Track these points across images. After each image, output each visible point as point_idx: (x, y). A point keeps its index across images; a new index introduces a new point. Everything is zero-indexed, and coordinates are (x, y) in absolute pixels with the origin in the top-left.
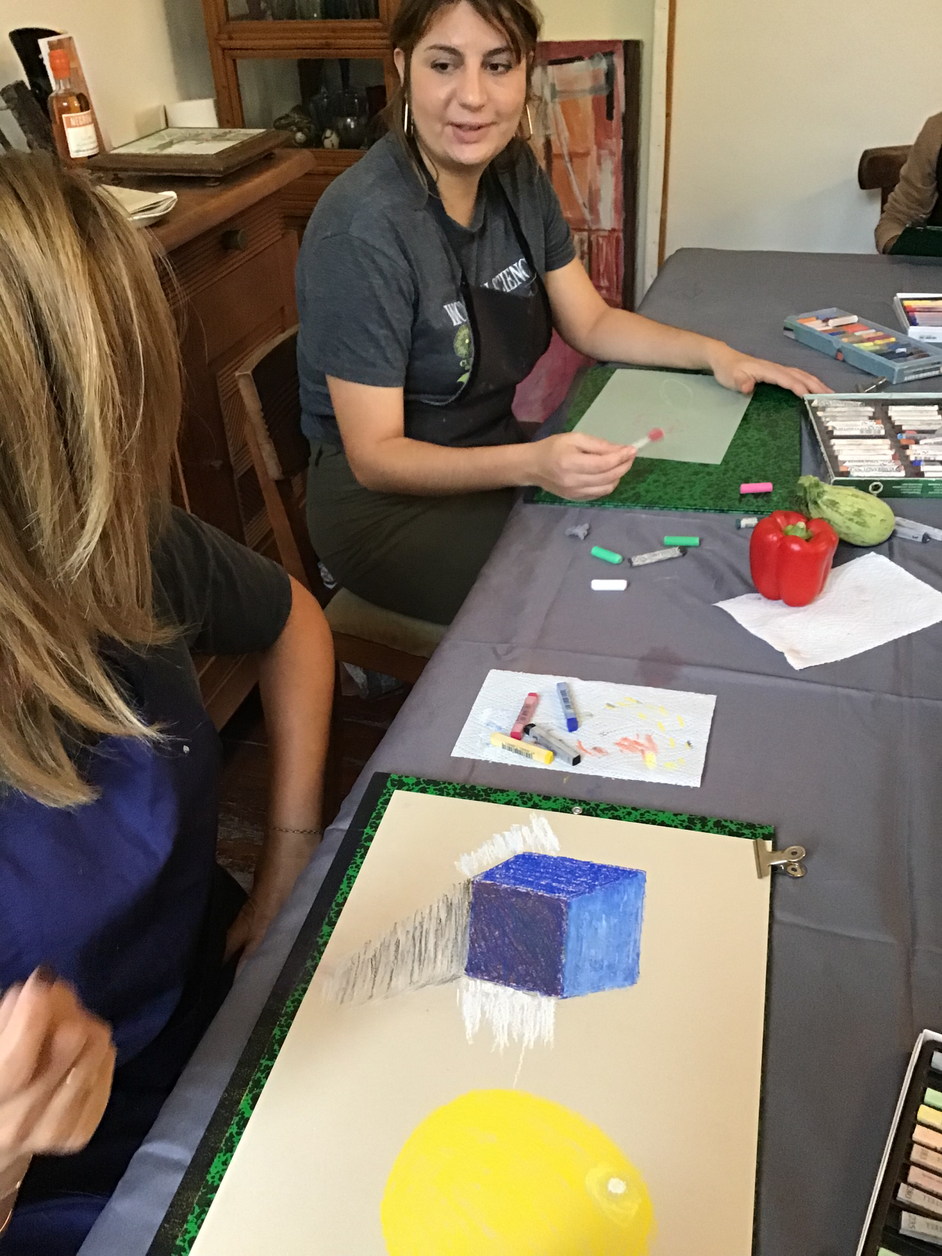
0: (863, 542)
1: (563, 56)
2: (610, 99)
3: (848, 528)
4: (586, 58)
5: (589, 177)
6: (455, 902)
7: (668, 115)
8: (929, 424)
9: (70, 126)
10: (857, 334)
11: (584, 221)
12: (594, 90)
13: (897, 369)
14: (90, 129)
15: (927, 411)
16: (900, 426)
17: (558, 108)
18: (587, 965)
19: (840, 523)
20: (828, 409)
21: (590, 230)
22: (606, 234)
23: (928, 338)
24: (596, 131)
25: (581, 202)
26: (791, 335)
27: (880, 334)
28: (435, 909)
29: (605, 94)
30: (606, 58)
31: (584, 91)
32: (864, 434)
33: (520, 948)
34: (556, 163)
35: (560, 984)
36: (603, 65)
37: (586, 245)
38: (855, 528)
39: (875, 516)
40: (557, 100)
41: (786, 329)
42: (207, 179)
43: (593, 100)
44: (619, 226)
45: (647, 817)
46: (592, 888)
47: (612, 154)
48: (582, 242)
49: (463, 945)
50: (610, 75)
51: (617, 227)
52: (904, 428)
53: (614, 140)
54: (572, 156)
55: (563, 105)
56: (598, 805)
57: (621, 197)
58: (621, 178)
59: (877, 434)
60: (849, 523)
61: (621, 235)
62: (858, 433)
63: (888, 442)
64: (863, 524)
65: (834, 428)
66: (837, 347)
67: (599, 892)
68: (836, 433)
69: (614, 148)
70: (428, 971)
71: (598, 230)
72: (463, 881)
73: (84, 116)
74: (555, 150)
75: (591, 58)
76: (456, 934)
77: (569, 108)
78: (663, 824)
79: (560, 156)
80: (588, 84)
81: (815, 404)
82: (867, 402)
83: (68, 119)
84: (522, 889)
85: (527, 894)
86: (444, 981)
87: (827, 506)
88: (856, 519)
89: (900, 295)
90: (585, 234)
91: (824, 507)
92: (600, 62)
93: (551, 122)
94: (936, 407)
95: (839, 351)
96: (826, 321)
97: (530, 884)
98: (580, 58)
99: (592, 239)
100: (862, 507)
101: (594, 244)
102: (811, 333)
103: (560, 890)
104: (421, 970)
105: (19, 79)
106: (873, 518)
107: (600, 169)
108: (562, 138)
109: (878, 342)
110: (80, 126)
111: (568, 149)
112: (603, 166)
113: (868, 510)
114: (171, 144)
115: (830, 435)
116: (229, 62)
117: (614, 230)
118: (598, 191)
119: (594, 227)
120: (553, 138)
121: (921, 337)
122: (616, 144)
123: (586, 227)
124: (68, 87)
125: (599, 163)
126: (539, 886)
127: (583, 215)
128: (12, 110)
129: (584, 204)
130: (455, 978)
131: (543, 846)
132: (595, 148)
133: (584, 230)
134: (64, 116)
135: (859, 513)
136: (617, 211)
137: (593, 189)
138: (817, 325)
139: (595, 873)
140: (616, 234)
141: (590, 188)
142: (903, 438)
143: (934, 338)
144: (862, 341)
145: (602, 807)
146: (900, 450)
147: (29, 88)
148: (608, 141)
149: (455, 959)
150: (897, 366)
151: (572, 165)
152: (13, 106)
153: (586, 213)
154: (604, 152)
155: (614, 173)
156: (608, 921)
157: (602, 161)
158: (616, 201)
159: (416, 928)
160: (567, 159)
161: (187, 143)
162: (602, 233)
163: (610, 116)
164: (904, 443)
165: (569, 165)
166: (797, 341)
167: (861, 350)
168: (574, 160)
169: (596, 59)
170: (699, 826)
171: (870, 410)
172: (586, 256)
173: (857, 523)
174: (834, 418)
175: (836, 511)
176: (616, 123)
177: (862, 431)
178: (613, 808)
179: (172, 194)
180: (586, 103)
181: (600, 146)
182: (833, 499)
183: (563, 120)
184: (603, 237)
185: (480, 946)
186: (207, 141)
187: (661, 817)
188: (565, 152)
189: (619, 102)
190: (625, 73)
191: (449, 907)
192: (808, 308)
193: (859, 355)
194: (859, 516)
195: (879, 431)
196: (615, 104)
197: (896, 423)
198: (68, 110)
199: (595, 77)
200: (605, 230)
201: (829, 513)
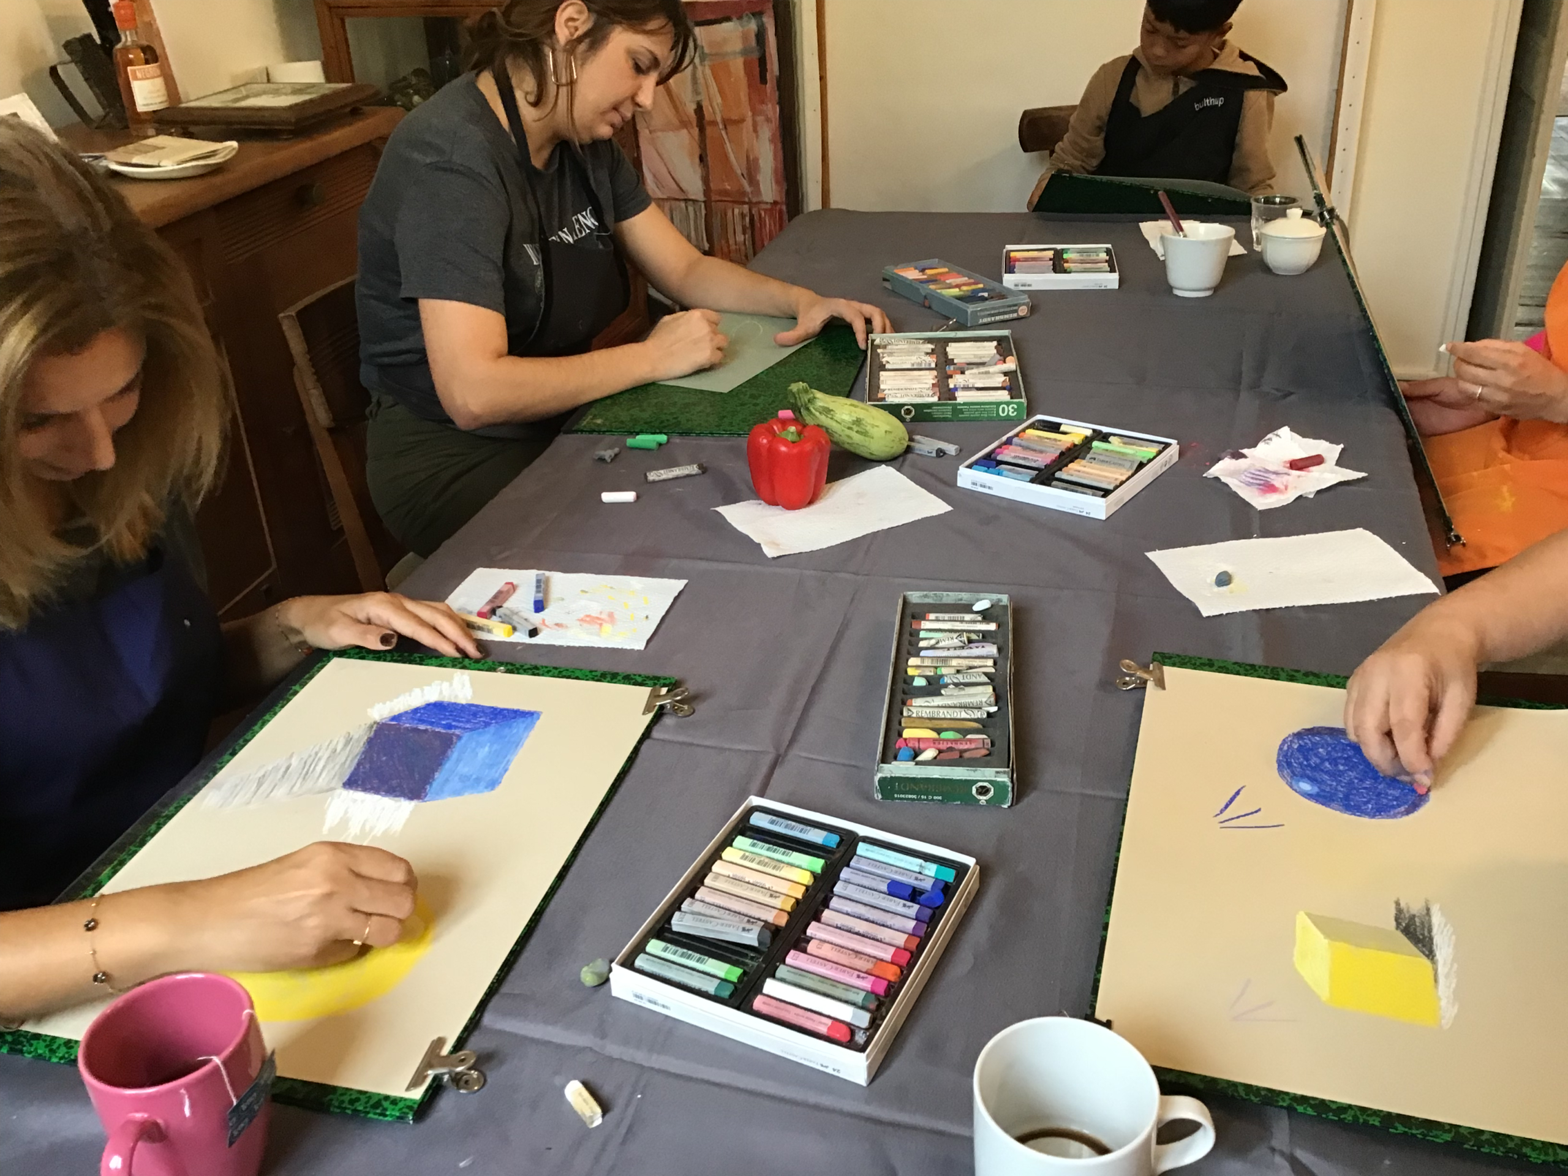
0: (871, 454)
1: (710, 17)
2: (762, 61)
3: (849, 437)
4: (735, 19)
5: (746, 144)
6: (356, 737)
7: (823, 78)
8: (981, 358)
9: (136, 79)
10: (948, 281)
11: (744, 193)
12: (745, 52)
13: (969, 311)
14: (159, 82)
15: (984, 347)
16: (953, 360)
17: (708, 71)
18: (456, 779)
19: (840, 432)
20: (889, 347)
21: (750, 203)
22: (769, 206)
23: (1023, 285)
24: (749, 94)
25: (739, 172)
26: (887, 285)
27: (972, 281)
28: (334, 742)
29: (756, 55)
30: (755, 18)
31: (735, 53)
32: (915, 367)
33: (400, 768)
34: (709, 130)
35: (425, 792)
36: (753, 26)
37: (747, 219)
38: (857, 438)
39: (877, 426)
40: (706, 63)
41: (885, 280)
42: (280, 132)
43: (745, 63)
44: (780, 197)
45: (564, 673)
46: (487, 724)
47: (768, 120)
48: (743, 216)
49: (349, 766)
50: (760, 37)
51: (778, 199)
52: (955, 361)
53: (770, 106)
54: (727, 123)
55: (712, 68)
56: (522, 666)
57: (781, 166)
58: (780, 145)
59: (927, 367)
60: (848, 432)
61: (784, 208)
62: (909, 366)
63: (935, 373)
64: (865, 434)
65: (888, 362)
66: (924, 294)
67: (492, 729)
68: (888, 366)
69: (770, 114)
70: (309, 784)
71: (760, 203)
72: (370, 722)
73: (152, 68)
74: (708, 115)
75: (740, 18)
76: (346, 760)
77: (720, 72)
78: (577, 678)
79: (714, 123)
80: (738, 46)
81: (877, 342)
82: (929, 340)
83: (134, 72)
84: (422, 727)
85: (426, 731)
86: (321, 792)
87: (820, 413)
88: (855, 428)
89: (1009, 247)
90: (746, 207)
91: (817, 414)
92: (749, 21)
93: (702, 88)
94: (995, 343)
95: (925, 297)
96: (923, 271)
97: (432, 724)
98: (728, 19)
99: (753, 212)
100: (861, 417)
101: (756, 218)
102: (904, 281)
103: (456, 727)
104: (302, 785)
105: (86, 32)
106: (876, 428)
107: (757, 137)
108: (715, 104)
109: (965, 288)
110: (148, 79)
111: (722, 117)
112: (760, 132)
113: (869, 420)
114: (247, 97)
115: (883, 368)
116: (337, 22)
117: (775, 203)
118: (756, 160)
119: (754, 200)
120: (705, 104)
121: (1016, 285)
122: (772, 110)
123: (747, 200)
124: (136, 39)
125: (755, 130)
126: (439, 725)
127: (742, 186)
128: (76, 63)
129: (743, 175)
130: (332, 789)
131: (456, 696)
132: (750, 114)
133: (744, 203)
134: (129, 68)
135: (858, 422)
136: (777, 182)
137: (751, 157)
138: (911, 274)
139: (496, 714)
140: (778, 207)
141: (748, 157)
142: (950, 369)
143: (1029, 285)
144: (951, 287)
145: (525, 667)
146: (943, 378)
147: (98, 41)
148: (764, 107)
149: (336, 778)
150: (971, 308)
151: (727, 133)
152: (78, 59)
153: (745, 183)
154: (760, 119)
155: (772, 141)
156: (490, 747)
157: (759, 128)
158: (776, 171)
159: (310, 756)
160: (721, 126)
161: (264, 97)
162: (764, 206)
163: (763, 80)
164: (949, 373)
165: (723, 133)
166: (893, 291)
167: (943, 296)
168: (728, 127)
169: (745, 19)
170: (609, 679)
171: (930, 346)
172: (749, 232)
173: (857, 432)
174: (891, 354)
175: (832, 418)
176: (771, 86)
177: (913, 365)
178: (536, 668)
179: (234, 144)
180: (738, 65)
181: (755, 113)
182: (826, 405)
183: (714, 84)
184: (765, 210)
185: (364, 768)
186: (286, 94)
187: (578, 673)
188: (719, 119)
189: (772, 64)
190: (776, 34)
191: (348, 741)
192: (907, 260)
193: (942, 300)
194: (858, 426)
195: (930, 364)
196: (768, 67)
197: (950, 357)
198: (131, 63)
199: (745, 37)
200: (767, 203)
201: (824, 420)
